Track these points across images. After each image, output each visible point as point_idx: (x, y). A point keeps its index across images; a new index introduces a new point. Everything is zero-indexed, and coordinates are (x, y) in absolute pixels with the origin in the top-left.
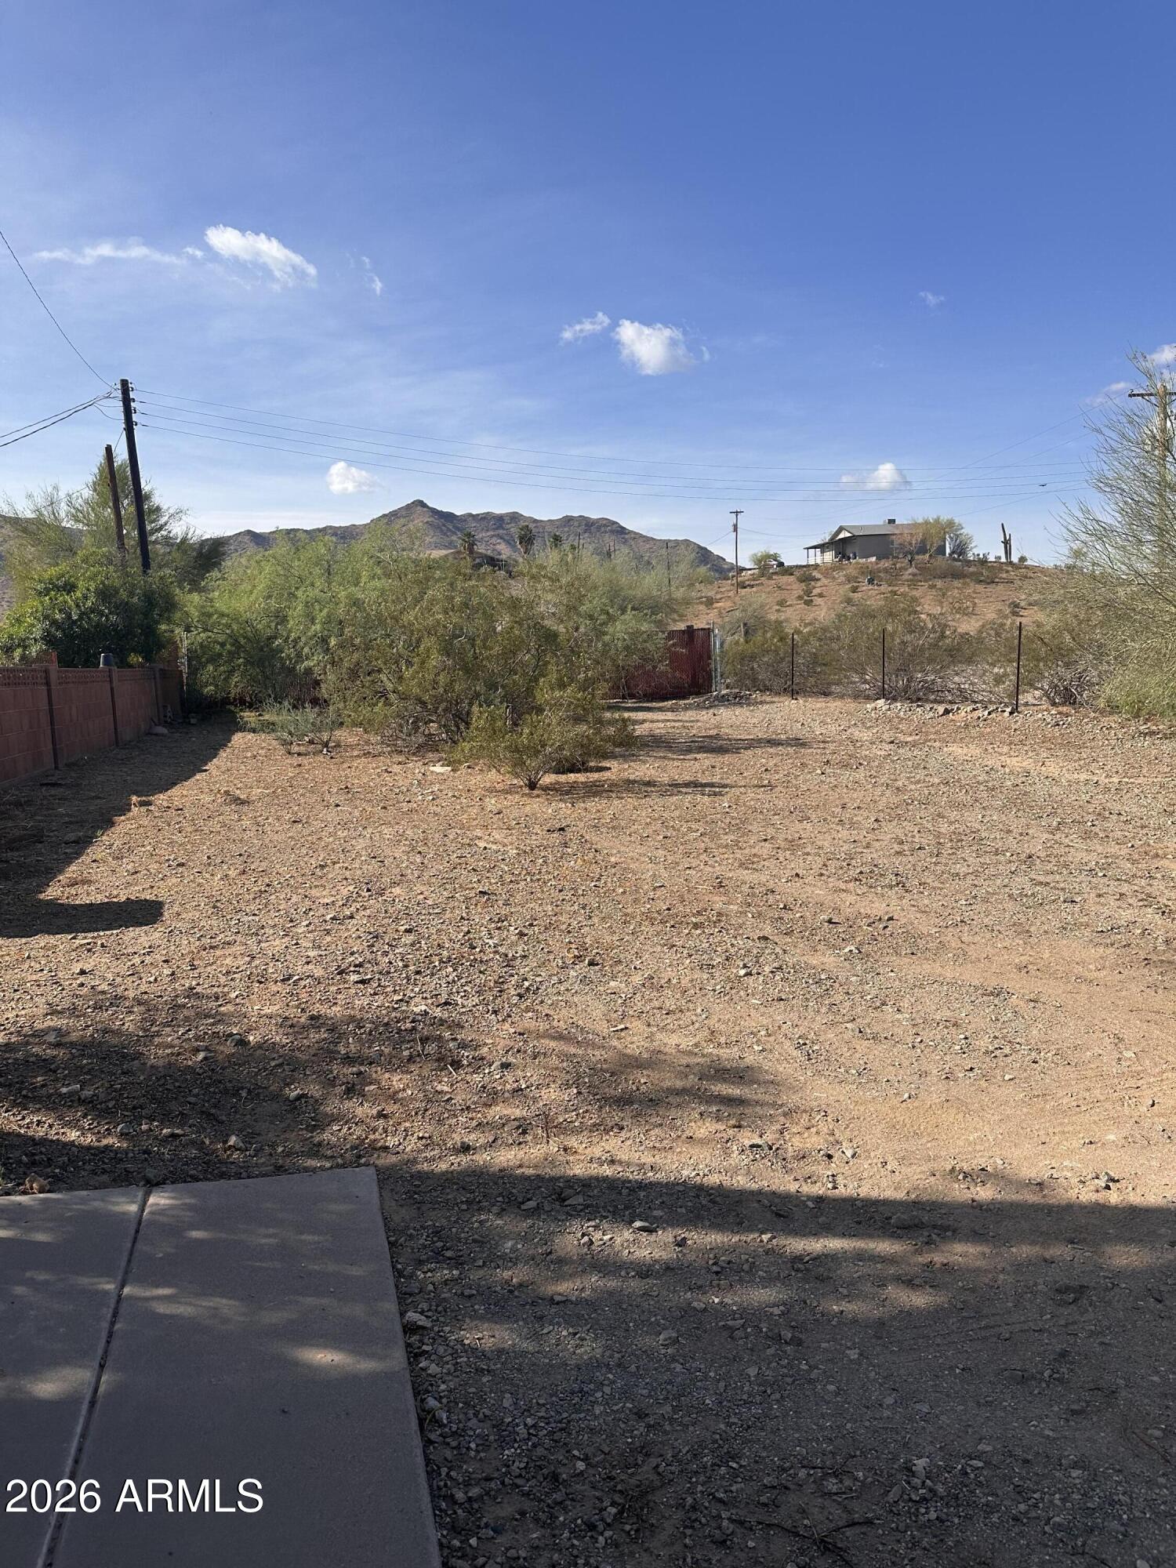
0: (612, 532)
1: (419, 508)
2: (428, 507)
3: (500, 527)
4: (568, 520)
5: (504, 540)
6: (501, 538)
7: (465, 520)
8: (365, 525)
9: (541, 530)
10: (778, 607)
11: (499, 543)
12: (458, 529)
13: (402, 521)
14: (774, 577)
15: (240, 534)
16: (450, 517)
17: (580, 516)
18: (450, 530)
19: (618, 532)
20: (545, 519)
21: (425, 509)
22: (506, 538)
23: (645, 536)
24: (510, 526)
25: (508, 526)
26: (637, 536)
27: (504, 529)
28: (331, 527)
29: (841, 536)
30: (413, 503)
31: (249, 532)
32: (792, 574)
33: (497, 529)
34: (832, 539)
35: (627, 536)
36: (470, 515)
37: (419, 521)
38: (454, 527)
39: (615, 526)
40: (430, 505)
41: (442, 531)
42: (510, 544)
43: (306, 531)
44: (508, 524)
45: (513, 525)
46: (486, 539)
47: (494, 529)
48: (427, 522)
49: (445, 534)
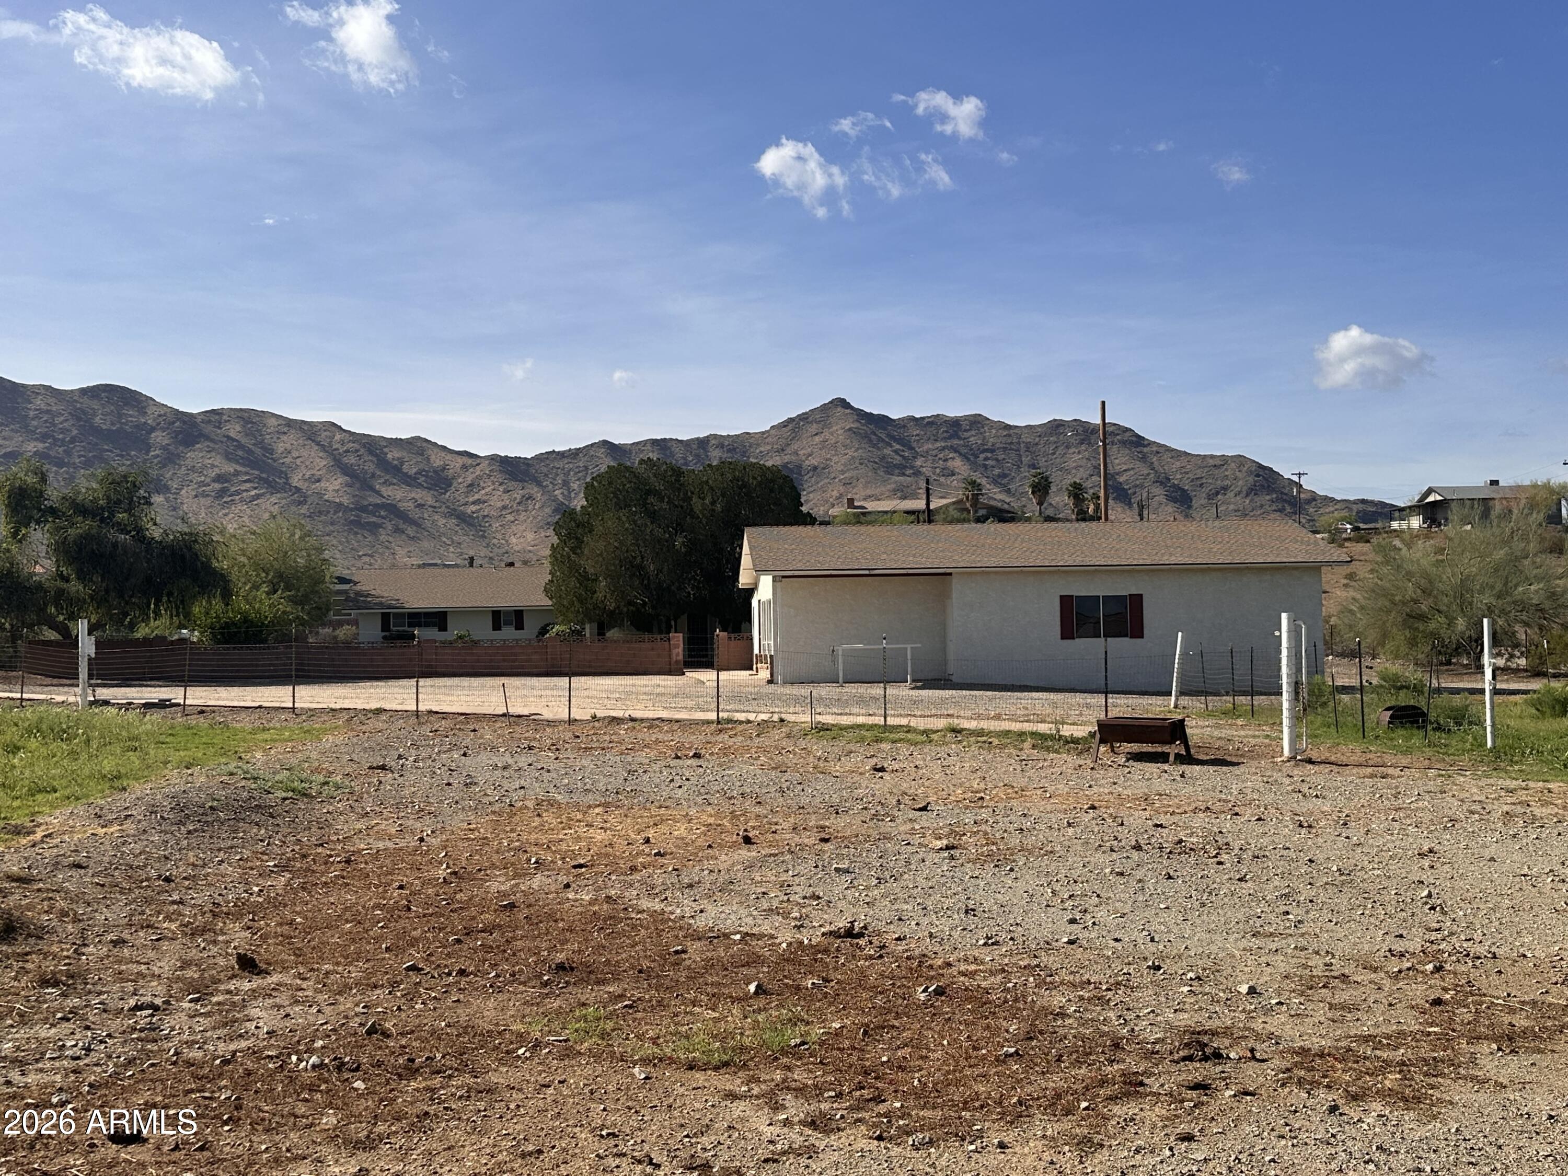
0: (1123, 443)
1: (839, 409)
2: (852, 408)
3: (956, 436)
4: (1056, 426)
5: (960, 454)
6: (956, 451)
7: (904, 426)
8: (763, 433)
9: (1015, 440)
10: (1345, 581)
11: (953, 458)
12: (893, 438)
13: (814, 428)
14: (1346, 544)
15: (592, 445)
16: (882, 421)
17: (1075, 420)
18: (883, 440)
19: (1131, 442)
20: (1022, 424)
21: (848, 411)
22: (964, 451)
23: (1173, 450)
24: (969, 434)
25: (966, 434)
26: (1161, 450)
27: (959, 438)
28: (715, 436)
29: (1431, 499)
30: (831, 402)
31: (605, 443)
32: (1368, 541)
33: (950, 438)
34: (1419, 501)
35: (1145, 450)
36: (912, 419)
37: (840, 427)
38: (888, 435)
39: (1128, 434)
40: (856, 406)
41: (870, 441)
42: (968, 459)
43: (681, 441)
44: (966, 431)
45: (973, 432)
46: (934, 453)
47: (945, 439)
48: (850, 429)
49: (874, 446)
